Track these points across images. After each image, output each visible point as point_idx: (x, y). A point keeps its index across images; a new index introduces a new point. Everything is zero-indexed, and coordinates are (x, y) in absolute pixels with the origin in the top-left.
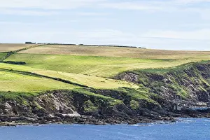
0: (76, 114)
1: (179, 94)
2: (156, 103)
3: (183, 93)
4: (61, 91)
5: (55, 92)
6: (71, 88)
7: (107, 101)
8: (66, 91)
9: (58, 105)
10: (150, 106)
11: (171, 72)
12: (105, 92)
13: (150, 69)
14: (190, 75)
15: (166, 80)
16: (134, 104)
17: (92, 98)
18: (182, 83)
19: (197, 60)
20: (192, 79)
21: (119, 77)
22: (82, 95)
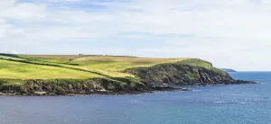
0: (104, 90)
1: (154, 79)
2: (143, 84)
3: (156, 79)
5: (94, 79)
6: (101, 77)
7: (119, 83)
10: (141, 86)
11: (150, 69)
12: (118, 79)
14: (159, 70)
15: (148, 73)
16: (132, 85)
17: (112, 82)
19: (163, 62)
20: (161, 72)
21: (125, 72)
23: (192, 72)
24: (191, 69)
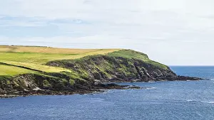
2: (85, 81)
3: (85, 75)
4: (27, 74)
5: (24, 75)
6: (33, 72)
7: (57, 80)
8: (31, 74)
9: (27, 83)
10: (82, 83)
12: (50, 74)
13: (65, 60)
14: (88, 64)
15: (75, 66)
16: (72, 82)
17: (48, 78)
18: (85, 69)
20: (90, 66)
21: (50, 64)
22: (40, 76)
23: (127, 66)
24: (125, 62)
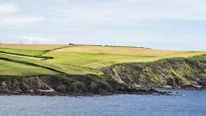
0: (52, 90)
1: (152, 79)
3: (155, 79)
7: (71, 82)
9: (40, 85)
11: (148, 65)
15: (144, 70)
18: (156, 73)
